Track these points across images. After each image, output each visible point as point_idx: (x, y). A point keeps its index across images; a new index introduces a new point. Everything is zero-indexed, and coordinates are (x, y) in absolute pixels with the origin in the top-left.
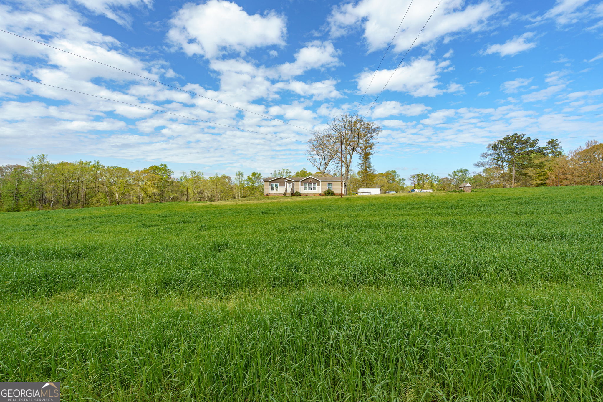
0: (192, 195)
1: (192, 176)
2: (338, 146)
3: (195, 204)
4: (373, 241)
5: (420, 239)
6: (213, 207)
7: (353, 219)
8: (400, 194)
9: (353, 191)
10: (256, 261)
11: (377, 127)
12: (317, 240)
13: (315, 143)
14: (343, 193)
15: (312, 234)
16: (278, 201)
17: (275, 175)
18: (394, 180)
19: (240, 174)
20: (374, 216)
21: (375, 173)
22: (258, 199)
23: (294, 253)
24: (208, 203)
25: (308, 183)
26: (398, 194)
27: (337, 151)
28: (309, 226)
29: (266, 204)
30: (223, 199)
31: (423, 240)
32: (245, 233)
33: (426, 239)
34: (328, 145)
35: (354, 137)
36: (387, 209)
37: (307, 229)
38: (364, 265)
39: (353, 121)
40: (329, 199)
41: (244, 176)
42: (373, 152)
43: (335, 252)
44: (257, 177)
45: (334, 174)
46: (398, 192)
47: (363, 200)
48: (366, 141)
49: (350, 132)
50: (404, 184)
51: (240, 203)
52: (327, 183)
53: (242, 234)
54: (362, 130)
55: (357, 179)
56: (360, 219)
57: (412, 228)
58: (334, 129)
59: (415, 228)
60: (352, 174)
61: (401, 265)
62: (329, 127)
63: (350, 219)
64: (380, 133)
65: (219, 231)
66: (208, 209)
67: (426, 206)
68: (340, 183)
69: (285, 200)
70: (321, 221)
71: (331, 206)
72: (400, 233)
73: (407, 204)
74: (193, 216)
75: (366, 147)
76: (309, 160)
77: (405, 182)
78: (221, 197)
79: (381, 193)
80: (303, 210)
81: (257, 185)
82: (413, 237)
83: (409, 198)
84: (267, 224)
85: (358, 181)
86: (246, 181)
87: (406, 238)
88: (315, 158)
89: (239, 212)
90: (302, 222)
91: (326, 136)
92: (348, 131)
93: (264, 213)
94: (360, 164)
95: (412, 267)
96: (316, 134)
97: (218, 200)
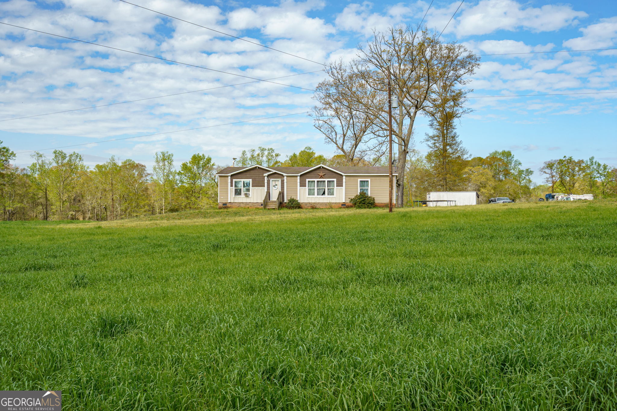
0: (56, 205)
1: (57, 163)
2: (382, 97)
3: (62, 226)
4: (456, 312)
5: (562, 308)
6: (103, 234)
7: (414, 261)
8: (522, 204)
9: (416, 196)
10: (193, 359)
11: (470, 57)
12: (332, 311)
13: (333, 91)
14: (394, 202)
15: (323, 296)
16: (248, 220)
17: (244, 161)
18: (507, 173)
19: (166, 158)
20: (462, 254)
21: (465, 157)
22: (205, 215)
23: (281, 340)
24: (93, 224)
25: (316, 180)
26: (516, 206)
27: (381, 109)
28: (316, 277)
29: (223, 225)
30: (127, 213)
31: (570, 310)
32: (173, 293)
33: (574, 310)
34: (361, 95)
35: (418, 79)
36: (492, 237)
37: (311, 283)
38: (435, 368)
39: (416, 42)
40: (363, 215)
41: (173, 163)
42: (461, 111)
43: (371, 339)
44: (204, 166)
45: (374, 160)
46: (517, 201)
47: (437, 217)
48: (445, 87)
49: (409, 66)
50: (530, 181)
51: (165, 223)
52: (359, 180)
53: (165, 295)
54: (436, 62)
55: (427, 171)
56: (431, 262)
57: (546, 283)
58: (373, 60)
59: (552, 282)
60: (413, 159)
61: (517, 369)
62: (362, 55)
63: (408, 262)
64: (476, 69)
65: (115, 288)
66: (91, 237)
67: (578, 232)
68: (388, 179)
69: (265, 218)
70: (344, 265)
71: (366, 232)
72: (519, 294)
73: (537, 227)
74: (58, 254)
75: (445, 101)
76: (319, 128)
77: (532, 177)
78: (122, 210)
79: (478, 202)
80: (304, 241)
81: (202, 183)
82: (546, 302)
83: (540, 213)
84: (224, 272)
85: (427, 173)
86: (180, 173)
87: (532, 305)
88: (333, 124)
89: (160, 246)
90: (301, 268)
91: (357, 75)
92: (405, 65)
93: (216, 247)
94: (432, 137)
95: (542, 373)
96: (335, 71)
97: (116, 217)
